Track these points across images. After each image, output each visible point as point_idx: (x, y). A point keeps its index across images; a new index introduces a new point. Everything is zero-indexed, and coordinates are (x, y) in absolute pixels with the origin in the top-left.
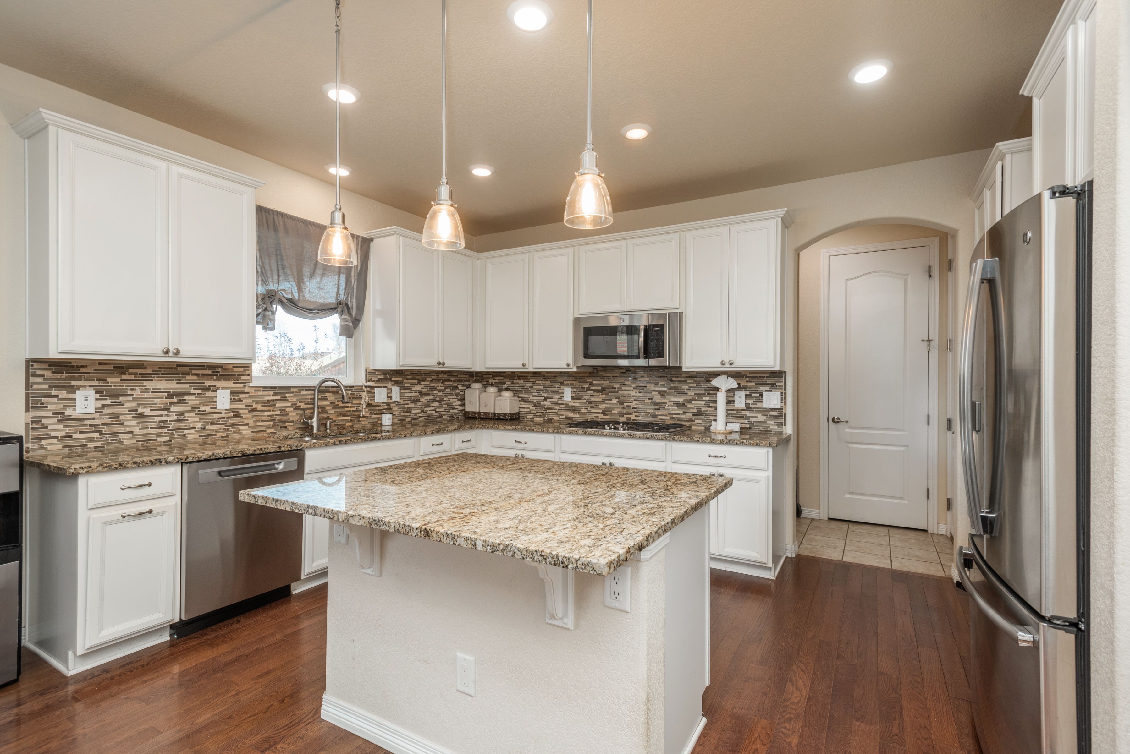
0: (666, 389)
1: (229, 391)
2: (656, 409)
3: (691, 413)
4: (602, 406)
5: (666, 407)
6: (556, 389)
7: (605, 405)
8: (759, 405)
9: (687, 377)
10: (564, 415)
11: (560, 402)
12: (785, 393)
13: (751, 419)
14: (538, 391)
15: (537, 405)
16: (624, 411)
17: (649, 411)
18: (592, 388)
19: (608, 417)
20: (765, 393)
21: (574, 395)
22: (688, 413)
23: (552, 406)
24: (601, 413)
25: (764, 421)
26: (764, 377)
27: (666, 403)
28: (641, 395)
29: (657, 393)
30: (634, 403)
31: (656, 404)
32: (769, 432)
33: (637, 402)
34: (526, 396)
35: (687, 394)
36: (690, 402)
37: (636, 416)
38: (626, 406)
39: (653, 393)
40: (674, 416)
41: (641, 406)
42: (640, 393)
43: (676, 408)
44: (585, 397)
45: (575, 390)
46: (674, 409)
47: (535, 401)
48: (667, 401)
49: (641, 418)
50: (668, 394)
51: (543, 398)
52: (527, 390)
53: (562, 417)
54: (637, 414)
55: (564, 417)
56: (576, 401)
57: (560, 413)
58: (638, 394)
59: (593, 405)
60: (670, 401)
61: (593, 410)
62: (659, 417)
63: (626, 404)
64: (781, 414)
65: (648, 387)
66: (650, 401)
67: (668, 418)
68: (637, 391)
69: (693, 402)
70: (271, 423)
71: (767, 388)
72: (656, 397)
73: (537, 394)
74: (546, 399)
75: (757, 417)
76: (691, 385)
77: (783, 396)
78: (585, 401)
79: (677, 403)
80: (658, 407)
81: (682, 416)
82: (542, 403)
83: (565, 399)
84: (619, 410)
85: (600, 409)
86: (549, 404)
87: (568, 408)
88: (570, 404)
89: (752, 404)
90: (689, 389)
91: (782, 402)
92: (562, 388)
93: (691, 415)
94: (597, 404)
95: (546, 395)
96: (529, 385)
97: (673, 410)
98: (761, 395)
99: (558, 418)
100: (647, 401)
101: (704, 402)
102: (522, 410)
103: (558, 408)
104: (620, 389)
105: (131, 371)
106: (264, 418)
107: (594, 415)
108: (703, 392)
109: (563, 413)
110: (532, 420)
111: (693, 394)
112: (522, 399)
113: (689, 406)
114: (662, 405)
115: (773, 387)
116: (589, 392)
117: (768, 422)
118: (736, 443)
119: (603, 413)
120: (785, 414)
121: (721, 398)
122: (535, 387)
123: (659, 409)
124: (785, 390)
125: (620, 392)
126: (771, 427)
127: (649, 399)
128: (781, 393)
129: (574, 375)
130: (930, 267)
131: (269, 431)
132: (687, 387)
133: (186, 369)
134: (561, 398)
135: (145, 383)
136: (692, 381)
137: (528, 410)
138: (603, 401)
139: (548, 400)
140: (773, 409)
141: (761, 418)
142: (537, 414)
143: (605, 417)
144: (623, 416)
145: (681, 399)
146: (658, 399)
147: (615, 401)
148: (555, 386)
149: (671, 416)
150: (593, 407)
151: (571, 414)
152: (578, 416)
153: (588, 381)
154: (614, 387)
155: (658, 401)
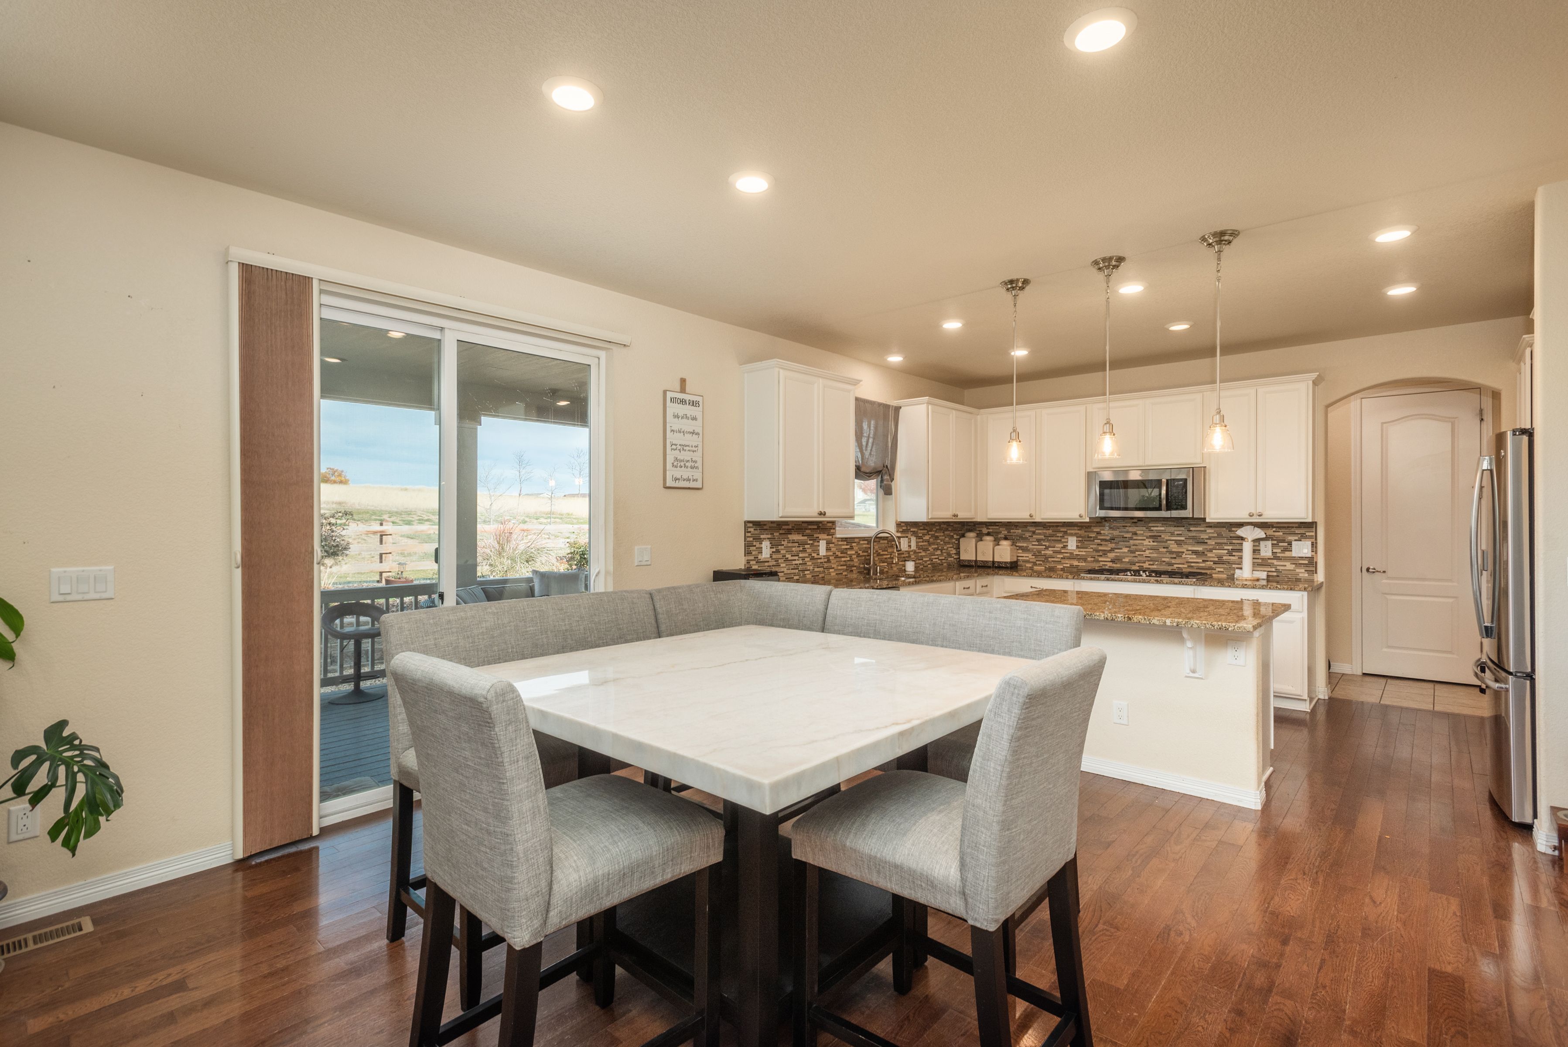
0: (1183, 538)
1: (825, 541)
2: (1171, 558)
3: (1211, 561)
4: (1112, 555)
5: (1183, 556)
6: (1059, 538)
7: (1114, 554)
8: (1287, 554)
9: (1207, 527)
10: (1067, 563)
11: (1063, 551)
12: (1316, 543)
13: (1278, 568)
14: (1038, 540)
15: (1037, 554)
16: (1136, 560)
17: (1163, 559)
18: (1099, 537)
19: (1118, 565)
20: (1294, 543)
21: (1079, 544)
22: (1208, 561)
23: (1055, 555)
24: (1110, 562)
25: (1292, 569)
26: (1293, 527)
27: (1184, 552)
28: (1155, 544)
29: (1173, 542)
30: (1147, 552)
31: (1171, 552)
32: (1298, 580)
33: (1151, 551)
34: (1025, 545)
35: (1207, 543)
36: (1211, 551)
37: (1149, 565)
38: (1139, 555)
39: (1168, 542)
40: (1192, 564)
41: (1155, 555)
42: (1153, 542)
43: (1195, 556)
44: (1091, 546)
45: (1080, 539)
46: (1192, 558)
47: (1035, 550)
48: (1185, 550)
49: (1153, 567)
50: (1186, 544)
51: (1044, 547)
52: (1025, 539)
53: (1065, 565)
54: (1152, 563)
55: (1068, 565)
56: (1081, 550)
57: (1063, 561)
58: (1152, 543)
59: (1101, 554)
60: (1187, 550)
61: (1100, 559)
62: (1176, 566)
63: (1138, 553)
64: (1311, 563)
65: (1163, 536)
66: (1165, 550)
67: (1186, 566)
68: (1151, 540)
69: (1214, 551)
70: (845, 567)
71: (1296, 538)
72: (1171, 546)
73: (1037, 543)
74: (1047, 548)
75: (1285, 566)
76: (1211, 535)
77: (1314, 546)
78: (1092, 550)
79: (1195, 552)
80: (1174, 556)
81: (1201, 565)
82: (1043, 552)
83: (1069, 547)
84: (1130, 558)
85: (1109, 558)
86: (1052, 552)
87: (1072, 557)
88: (1075, 553)
89: (1279, 553)
90: (1210, 538)
91: (1312, 551)
92: (1066, 537)
93: (1212, 563)
94: (1105, 553)
95: (1047, 544)
96: (1027, 535)
97: (1191, 558)
98: (1290, 544)
99: (1062, 567)
100: (1162, 550)
101: (1226, 551)
102: (1020, 558)
103: (1062, 556)
104: (1131, 538)
105: (784, 527)
106: (842, 563)
107: (1102, 563)
108: (1225, 541)
109: (1067, 562)
110: (1031, 568)
111: (1214, 543)
112: (1021, 548)
113: (1209, 555)
114: (1179, 554)
115: (1303, 537)
116: (1096, 541)
117: (1298, 570)
119: (1112, 561)
120: (1316, 562)
121: (1247, 547)
122: (1034, 536)
123: (1175, 558)
124: (1316, 539)
125: (1131, 541)
126: (1301, 575)
127: (1164, 548)
128: (1312, 543)
129: (1079, 525)
130: (1481, 411)
131: (844, 573)
132: (1207, 537)
133: (805, 525)
134: (1065, 547)
135: (789, 536)
136: (1213, 531)
137: (1028, 559)
138: (1112, 550)
139: (1050, 549)
140: (1303, 557)
141: (1289, 566)
142: (1038, 562)
143: (1114, 565)
144: (1135, 564)
145: (1200, 548)
146: (1174, 547)
147: (1126, 550)
148: (1058, 535)
149: (1189, 564)
150: (1101, 556)
151: (1075, 563)
152: (1084, 564)
153: (1095, 530)
154: (1125, 536)
155: (1173, 550)
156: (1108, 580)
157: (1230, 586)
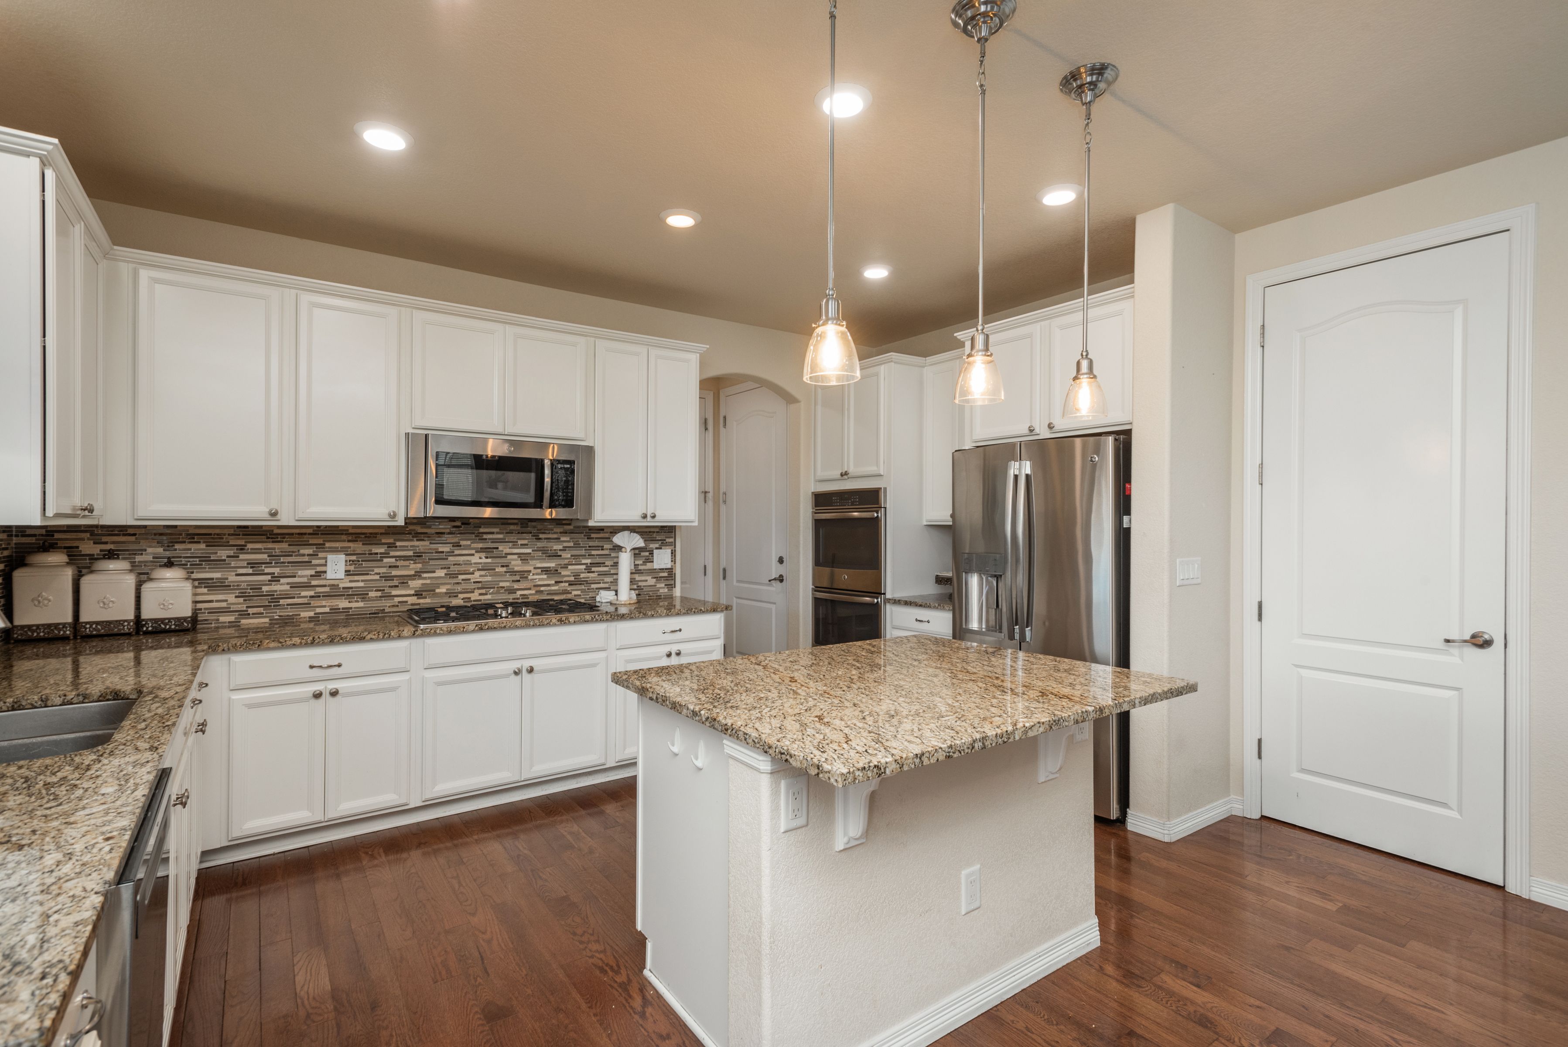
0: (529, 551)
2: (513, 581)
3: (566, 582)
4: (416, 584)
5: (530, 577)
6: (306, 559)
7: (421, 582)
8: (649, 566)
9: (561, 533)
10: (324, 606)
11: (314, 583)
12: (675, 550)
13: (640, 584)
14: (252, 564)
15: (250, 594)
16: (459, 588)
17: (502, 584)
18: (392, 554)
19: (428, 600)
20: (655, 551)
21: (352, 568)
22: (562, 582)
23: (296, 591)
24: (413, 595)
25: (653, 584)
26: (654, 532)
27: (530, 571)
28: (489, 560)
29: (516, 557)
30: (477, 574)
31: (513, 573)
32: (659, 597)
33: (483, 573)
34: (217, 575)
35: (561, 556)
36: (565, 567)
37: (481, 594)
38: (463, 580)
39: (509, 557)
40: (542, 589)
41: (489, 579)
42: (487, 558)
43: (545, 576)
44: (377, 570)
45: (354, 558)
46: (542, 579)
47: (244, 585)
48: (531, 568)
49: (489, 597)
50: (533, 558)
51: (269, 577)
52: (219, 564)
53: (318, 610)
54: (483, 591)
55: (327, 610)
56: (356, 578)
57: (314, 603)
58: (484, 560)
59: (395, 582)
60: (535, 568)
61: (394, 592)
62: (519, 593)
63: (461, 577)
64: (670, 576)
65: (501, 548)
66: (504, 569)
67: (533, 592)
68: (483, 555)
69: (570, 567)
71: (657, 545)
72: (513, 563)
73: (250, 571)
74: (275, 579)
75: (647, 581)
77: (673, 553)
78: (377, 577)
79: (546, 571)
80: (517, 578)
81: (553, 588)
82: (265, 588)
83: (330, 575)
84: (449, 587)
85: (412, 588)
86: (288, 587)
87: (335, 592)
88: (341, 585)
89: (641, 565)
90: (564, 549)
91: (672, 561)
92: (321, 555)
93: (567, 584)
94: (404, 581)
95: (276, 571)
96: (223, 553)
97: (540, 580)
98: (651, 553)
99: (312, 614)
100: (499, 569)
101: (584, 567)
102: (199, 606)
103: (312, 593)
104: (451, 554)
107: (397, 599)
108: (583, 552)
109: (324, 603)
110: (234, 625)
111: (569, 556)
112: (202, 582)
113: (564, 573)
114: (524, 575)
115: (663, 544)
116: (385, 560)
117: (658, 586)
118: (694, 612)
119: (418, 594)
120: (675, 574)
121: (625, 561)
122: (242, 556)
123: (519, 581)
124: (675, 547)
125: (450, 558)
126: (661, 591)
127: (503, 566)
128: (672, 550)
129: (351, 531)
130: (706, 420)
132: (561, 547)
134: (319, 575)
136: (568, 539)
137: (224, 605)
138: (417, 575)
139: (283, 580)
140: (663, 569)
141: (651, 581)
142: (251, 611)
143: (422, 601)
144: (457, 596)
145: (552, 565)
146: (517, 564)
147: (441, 573)
148: (302, 552)
149: (538, 589)
150: (396, 586)
151: (343, 604)
152: (361, 604)
153: (383, 541)
154: (440, 550)
155: (516, 569)
156: (481, 629)
157: (653, 616)
